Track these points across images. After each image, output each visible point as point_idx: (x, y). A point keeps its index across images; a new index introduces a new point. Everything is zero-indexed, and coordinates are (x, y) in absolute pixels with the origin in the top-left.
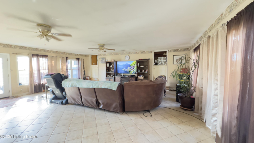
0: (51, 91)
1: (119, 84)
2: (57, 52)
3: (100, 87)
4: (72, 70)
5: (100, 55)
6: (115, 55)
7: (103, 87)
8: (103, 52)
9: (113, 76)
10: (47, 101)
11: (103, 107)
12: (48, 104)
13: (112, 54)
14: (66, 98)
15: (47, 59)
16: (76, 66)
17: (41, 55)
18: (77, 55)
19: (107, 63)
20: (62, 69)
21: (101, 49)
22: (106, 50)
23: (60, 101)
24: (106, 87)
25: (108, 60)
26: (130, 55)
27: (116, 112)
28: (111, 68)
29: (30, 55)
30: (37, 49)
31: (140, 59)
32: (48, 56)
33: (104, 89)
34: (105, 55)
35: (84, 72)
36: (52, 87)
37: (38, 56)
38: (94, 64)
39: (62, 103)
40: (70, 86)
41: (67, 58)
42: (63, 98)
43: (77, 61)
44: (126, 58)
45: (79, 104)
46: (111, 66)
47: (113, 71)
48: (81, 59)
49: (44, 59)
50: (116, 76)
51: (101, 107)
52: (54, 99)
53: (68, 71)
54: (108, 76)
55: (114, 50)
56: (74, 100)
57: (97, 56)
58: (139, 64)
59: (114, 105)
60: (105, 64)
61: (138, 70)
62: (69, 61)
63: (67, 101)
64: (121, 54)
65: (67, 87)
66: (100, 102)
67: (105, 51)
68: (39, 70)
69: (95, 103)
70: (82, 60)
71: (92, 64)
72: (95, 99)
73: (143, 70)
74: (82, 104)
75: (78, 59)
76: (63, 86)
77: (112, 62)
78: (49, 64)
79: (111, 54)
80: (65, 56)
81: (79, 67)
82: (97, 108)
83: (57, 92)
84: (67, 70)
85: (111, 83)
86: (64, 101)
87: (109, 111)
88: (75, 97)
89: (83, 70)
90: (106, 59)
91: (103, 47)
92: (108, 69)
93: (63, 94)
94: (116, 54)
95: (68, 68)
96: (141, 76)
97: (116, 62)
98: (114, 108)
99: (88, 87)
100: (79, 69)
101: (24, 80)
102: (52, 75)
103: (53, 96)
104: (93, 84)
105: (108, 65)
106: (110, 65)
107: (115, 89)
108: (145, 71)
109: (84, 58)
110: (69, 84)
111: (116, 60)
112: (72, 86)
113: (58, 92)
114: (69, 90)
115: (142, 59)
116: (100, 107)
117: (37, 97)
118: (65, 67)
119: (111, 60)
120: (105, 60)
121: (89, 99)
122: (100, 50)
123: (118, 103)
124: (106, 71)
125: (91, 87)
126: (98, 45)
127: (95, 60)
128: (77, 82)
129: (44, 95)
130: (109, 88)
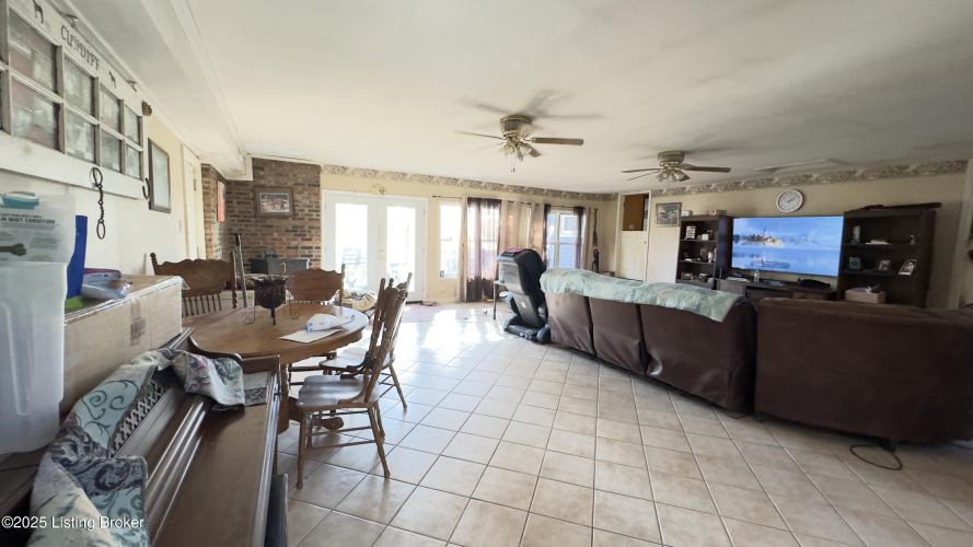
0: (508, 300)
1: (739, 300)
2: (522, 188)
3: (658, 303)
4: (558, 245)
5: (658, 193)
6: (726, 189)
7: (670, 303)
8: (675, 180)
9: (710, 276)
10: (496, 326)
11: (661, 374)
12: (499, 334)
13: (713, 186)
14: (547, 326)
15: (497, 211)
16: (571, 232)
17: (486, 200)
18: (574, 195)
19: (685, 224)
20: (531, 240)
21: (668, 172)
22: (688, 173)
23: (529, 332)
24: (683, 305)
25: (691, 212)
26: (805, 188)
27: (713, 405)
28: (702, 244)
29: (465, 201)
30: (478, 184)
31: (868, 208)
32: (500, 201)
33: (675, 310)
34: (681, 191)
35: (596, 255)
36: (514, 288)
37: (479, 202)
38: (631, 227)
39: (534, 339)
40: (562, 290)
41: (547, 208)
42: (537, 324)
43: (574, 217)
44: (784, 203)
45: (583, 349)
46: (705, 237)
47: (710, 256)
48: (587, 210)
49: (492, 209)
50: (724, 278)
51: (656, 373)
52: (513, 322)
53: (548, 247)
54: (688, 275)
55: (727, 170)
56: (569, 333)
57: (646, 196)
58: (857, 231)
59: (707, 377)
60: (677, 230)
61: (851, 259)
62: (552, 215)
63: (548, 334)
64: (758, 186)
65: (555, 291)
66: (655, 354)
67: (686, 178)
68: (479, 242)
69: (635, 355)
70: (593, 211)
71: (626, 228)
72: (637, 342)
73: (886, 262)
74: (591, 352)
75: (579, 211)
76: (543, 288)
77: (709, 219)
78: (503, 224)
79: (705, 188)
80: (541, 200)
81: (580, 238)
82: (642, 374)
83: (524, 306)
84: (545, 243)
85: (702, 292)
86: (540, 334)
87: (686, 394)
88: (572, 324)
89: (591, 248)
90: (683, 208)
91: (680, 161)
92: (687, 249)
93: (537, 313)
94: (735, 185)
95: (548, 240)
96: (868, 290)
97: (730, 221)
98: (707, 388)
99: (619, 298)
100: (579, 245)
101: (449, 263)
102: (517, 253)
103: (512, 315)
104: (634, 291)
105: (691, 232)
106: (699, 232)
107: (717, 316)
108: (896, 266)
109: (599, 204)
110: (560, 284)
111: (728, 214)
112: (567, 290)
113: (524, 304)
114: (557, 303)
115: (880, 207)
116: (652, 370)
117: (473, 310)
118: (539, 236)
119: (704, 213)
120: (678, 211)
121: (617, 338)
122: (665, 176)
123: (726, 373)
124: (681, 257)
125: (628, 299)
126: (659, 155)
127: (635, 211)
128: (584, 281)
129: (490, 309)
130: (693, 309)
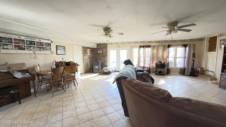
2: (159, 41)
4: (176, 58)
5: (221, 35)
15: (150, 49)
17: (146, 46)
29: (139, 47)
30: (144, 42)
32: (150, 46)
35: (194, 61)
37: (143, 47)
41: (169, 46)
48: (189, 45)
57: (217, 37)
75: (185, 46)
80: (167, 44)
84: (168, 57)
100: (185, 58)
118: (166, 55)
